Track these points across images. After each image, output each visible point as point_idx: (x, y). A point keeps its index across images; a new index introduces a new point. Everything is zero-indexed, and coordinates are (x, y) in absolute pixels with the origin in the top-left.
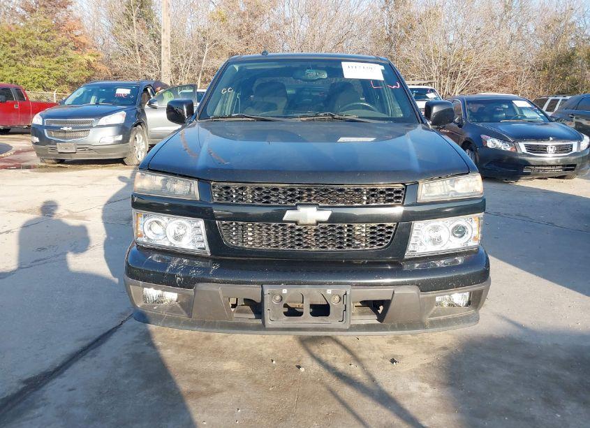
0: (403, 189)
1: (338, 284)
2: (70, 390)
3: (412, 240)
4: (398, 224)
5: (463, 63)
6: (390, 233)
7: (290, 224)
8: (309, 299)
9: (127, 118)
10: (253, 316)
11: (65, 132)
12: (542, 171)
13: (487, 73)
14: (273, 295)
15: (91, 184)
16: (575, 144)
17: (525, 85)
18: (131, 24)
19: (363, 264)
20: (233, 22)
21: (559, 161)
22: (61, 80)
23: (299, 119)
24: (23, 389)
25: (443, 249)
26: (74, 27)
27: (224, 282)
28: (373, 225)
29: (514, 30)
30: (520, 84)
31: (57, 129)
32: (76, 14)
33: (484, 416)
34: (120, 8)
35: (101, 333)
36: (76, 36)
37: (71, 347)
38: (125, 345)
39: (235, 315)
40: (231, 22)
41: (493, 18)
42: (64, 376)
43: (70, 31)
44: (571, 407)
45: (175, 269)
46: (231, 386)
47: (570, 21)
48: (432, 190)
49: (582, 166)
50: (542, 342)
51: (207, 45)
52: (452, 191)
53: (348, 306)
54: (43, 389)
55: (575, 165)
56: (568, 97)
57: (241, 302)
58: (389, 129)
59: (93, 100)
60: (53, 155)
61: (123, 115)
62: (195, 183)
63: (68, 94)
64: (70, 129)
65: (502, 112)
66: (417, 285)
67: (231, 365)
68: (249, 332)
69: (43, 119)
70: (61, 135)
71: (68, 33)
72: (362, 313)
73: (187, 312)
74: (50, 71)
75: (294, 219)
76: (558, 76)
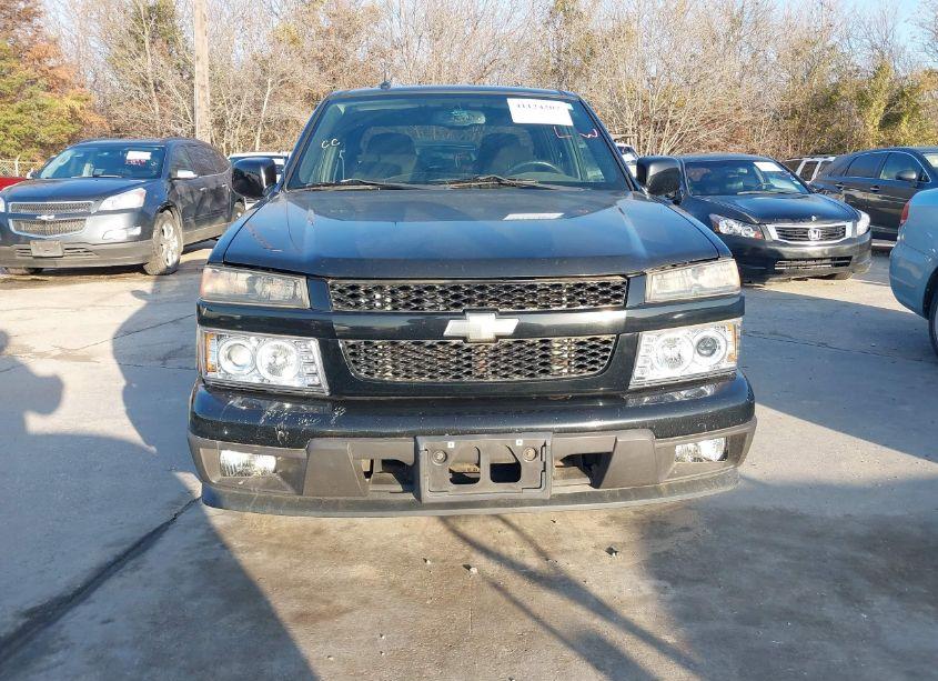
0: (624, 283)
1: (532, 431)
2: (104, 622)
3: (639, 362)
4: (618, 336)
5: (672, 107)
6: (607, 350)
7: (454, 342)
8: (488, 456)
9: (148, 198)
10: (399, 488)
11: (44, 222)
12: (802, 268)
13: (710, 122)
14: (433, 451)
15: (94, 306)
16: (849, 225)
17: (766, 140)
18: (141, 49)
19: (566, 399)
20: (310, 45)
21: (826, 252)
22: (28, 140)
23: (449, 187)
24: (24, 626)
25: (686, 373)
26: (46, 52)
27: (354, 436)
28: (582, 339)
29: (746, 57)
30: (759, 140)
31: (31, 218)
32: (51, 32)
33: (756, 623)
34: (123, 23)
35: (143, 534)
36: (51, 68)
37: (95, 557)
38: (187, 548)
39: (371, 488)
40: (307, 44)
41: (715, 39)
42: (94, 602)
43: (39, 59)
44: (881, 601)
45: (276, 419)
46: (366, 602)
47: (829, 44)
48: (667, 284)
49: (859, 260)
50: (829, 514)
51: (270, 81)
52: (696, 285)
53: (548, 463)
54: (59, 622)
55: (850, 258)
56: (832, 159)
57: (378, 467)
58: (586, 198)
59: (87, 170)
60: (24, 262)
61: (141, 194)
62: (303, 281)
63: (40, 163)
64: (52, 217)
65: (739, 180)
66: (651, 428)
67: (362, 570)
68: (394, 513)
69: (6, 202)
70: (37, 227)
71: (36, 62)
72: (566, 477)
73: (293, 486)
74: (7, 126)
75: (461, 332)
76: (814, 126)
